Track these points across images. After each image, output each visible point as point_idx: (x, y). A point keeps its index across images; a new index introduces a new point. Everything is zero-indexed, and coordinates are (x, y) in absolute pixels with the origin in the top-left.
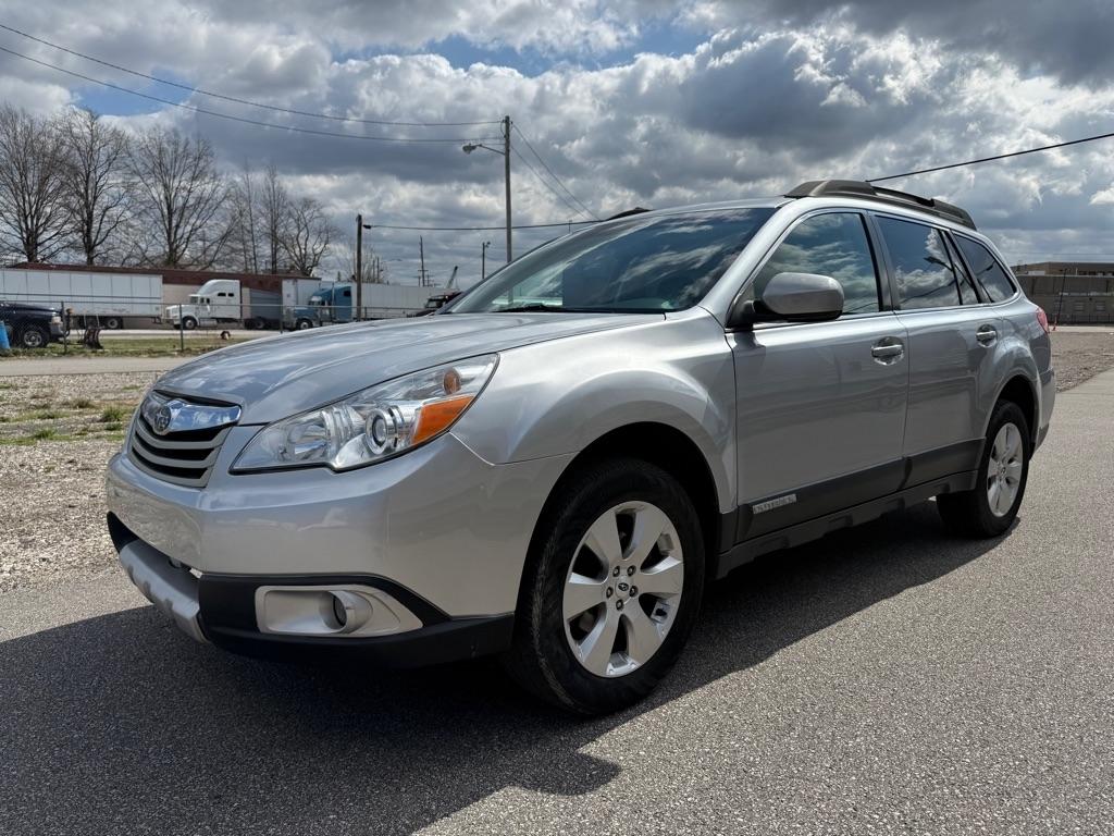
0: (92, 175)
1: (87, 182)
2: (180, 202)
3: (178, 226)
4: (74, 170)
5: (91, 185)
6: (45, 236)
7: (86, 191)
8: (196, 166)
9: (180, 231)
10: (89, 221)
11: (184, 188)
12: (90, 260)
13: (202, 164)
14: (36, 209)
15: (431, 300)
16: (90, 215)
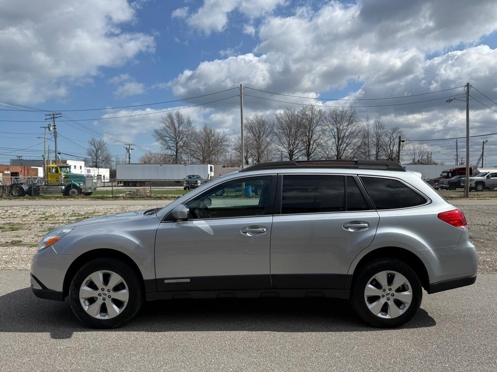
0: (311, 128)
1: (309, 131)
2: (343, 134)
3: (341, 145)
4: (305, 127)
5: (311, 132)
6: (296, 152)
7: (309, 134)
8: (350, 119)
9: (342, 146)
10: (309, 145)
11: (345, 129)
12: (308, 159)
13: (352, 119)
14: (294, 142)
15: (443, 172)
16: (310, 143)
